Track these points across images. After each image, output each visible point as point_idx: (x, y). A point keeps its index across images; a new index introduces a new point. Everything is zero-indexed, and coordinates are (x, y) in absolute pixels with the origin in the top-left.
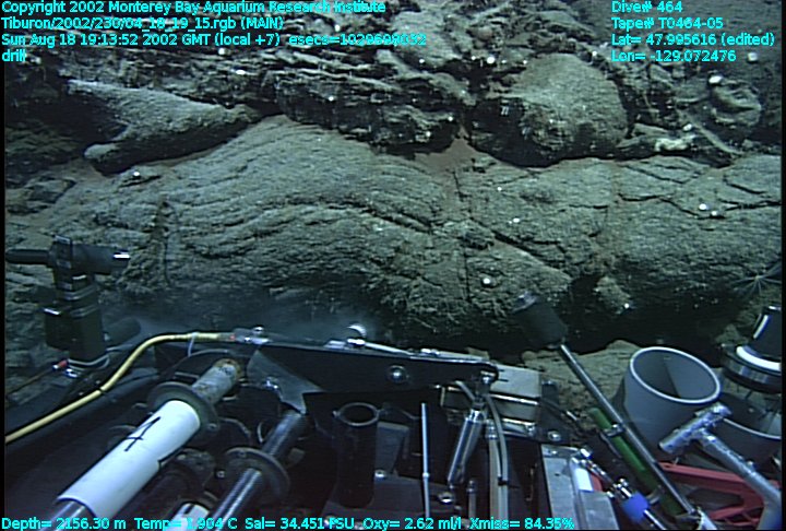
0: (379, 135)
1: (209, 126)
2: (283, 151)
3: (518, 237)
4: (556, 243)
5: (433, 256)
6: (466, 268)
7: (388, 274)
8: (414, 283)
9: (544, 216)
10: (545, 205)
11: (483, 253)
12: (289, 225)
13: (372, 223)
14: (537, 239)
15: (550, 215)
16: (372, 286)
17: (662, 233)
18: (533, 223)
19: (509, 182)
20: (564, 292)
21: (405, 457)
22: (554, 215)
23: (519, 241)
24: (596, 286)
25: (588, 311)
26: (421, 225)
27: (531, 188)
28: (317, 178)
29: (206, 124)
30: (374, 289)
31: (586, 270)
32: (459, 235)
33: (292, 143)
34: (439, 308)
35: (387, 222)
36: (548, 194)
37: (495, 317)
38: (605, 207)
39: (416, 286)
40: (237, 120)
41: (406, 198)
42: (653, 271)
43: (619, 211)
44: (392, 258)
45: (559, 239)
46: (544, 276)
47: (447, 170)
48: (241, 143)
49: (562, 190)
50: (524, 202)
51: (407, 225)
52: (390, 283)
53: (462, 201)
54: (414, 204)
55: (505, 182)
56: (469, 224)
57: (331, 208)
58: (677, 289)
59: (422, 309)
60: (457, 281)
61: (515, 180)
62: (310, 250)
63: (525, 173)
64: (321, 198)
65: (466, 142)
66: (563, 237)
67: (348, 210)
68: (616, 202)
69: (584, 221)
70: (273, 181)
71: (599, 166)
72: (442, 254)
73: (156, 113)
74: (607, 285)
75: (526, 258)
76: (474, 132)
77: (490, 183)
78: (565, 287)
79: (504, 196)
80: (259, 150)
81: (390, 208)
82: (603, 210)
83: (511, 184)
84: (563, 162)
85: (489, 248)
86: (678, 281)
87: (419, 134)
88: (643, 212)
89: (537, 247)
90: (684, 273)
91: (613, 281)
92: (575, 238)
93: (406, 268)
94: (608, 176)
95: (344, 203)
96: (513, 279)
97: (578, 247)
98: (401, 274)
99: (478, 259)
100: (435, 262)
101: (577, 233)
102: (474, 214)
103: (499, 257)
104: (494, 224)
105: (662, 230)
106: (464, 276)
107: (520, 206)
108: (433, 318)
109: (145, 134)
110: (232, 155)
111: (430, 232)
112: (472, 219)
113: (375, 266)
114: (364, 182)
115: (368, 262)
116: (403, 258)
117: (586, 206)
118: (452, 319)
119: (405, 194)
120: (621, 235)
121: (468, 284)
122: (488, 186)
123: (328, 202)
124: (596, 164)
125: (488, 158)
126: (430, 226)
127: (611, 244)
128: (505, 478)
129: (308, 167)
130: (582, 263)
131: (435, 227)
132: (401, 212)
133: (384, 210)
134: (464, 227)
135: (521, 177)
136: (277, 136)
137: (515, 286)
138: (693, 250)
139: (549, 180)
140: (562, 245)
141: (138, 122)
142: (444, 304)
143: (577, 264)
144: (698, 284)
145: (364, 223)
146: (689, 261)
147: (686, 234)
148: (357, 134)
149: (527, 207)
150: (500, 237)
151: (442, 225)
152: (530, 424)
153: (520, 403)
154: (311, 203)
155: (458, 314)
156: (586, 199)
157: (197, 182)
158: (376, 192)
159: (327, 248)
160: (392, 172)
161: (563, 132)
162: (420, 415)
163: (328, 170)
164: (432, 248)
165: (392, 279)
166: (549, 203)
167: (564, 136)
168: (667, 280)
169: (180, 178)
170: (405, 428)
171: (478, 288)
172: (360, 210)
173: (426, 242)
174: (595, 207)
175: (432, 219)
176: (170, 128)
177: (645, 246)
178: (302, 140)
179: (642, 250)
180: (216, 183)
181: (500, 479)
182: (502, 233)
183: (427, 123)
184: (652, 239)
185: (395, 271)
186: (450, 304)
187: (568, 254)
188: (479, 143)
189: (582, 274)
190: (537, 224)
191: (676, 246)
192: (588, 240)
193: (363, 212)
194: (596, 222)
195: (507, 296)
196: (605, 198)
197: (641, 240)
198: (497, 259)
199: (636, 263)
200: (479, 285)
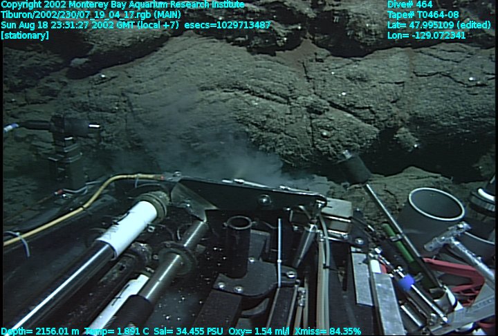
0: (253, 42)
1: (144, 42)
2: (192, 56)
3: (345, 104)
4: (369, 108)
5: (290, 119)
6: (311, 126)
7: (263, 131)
8: (279, 136)
9: (362, 90)
10: (362, 83)
11: (322, 116)
12: (199, 104)
13: (251, 100)
14: (357, 106)
15: (366, 90)
16: (253, 140)
17: (441, 98)
18: (355, 95)
19: (339, 68)
20: (374, 139)
21: (267, 251)
22: (369, 90)
23: (346, 107)
24: (396, 134)
25: (390, 150)
26: (282, 99)
27: (353, 72)
28: (215, 73)
29: (142, 40)
30: (255, 141)
31: (388, 124)
32: (307, 105)
33: (198, 50)
34: (295, 151)
35: (261, 99)
36: (365, 75)
37: (330, 156)
38: (403, 82)
39: (280, 139)
40: (162, 35)
41: (272, 82)
42: (434, 123)
43: (413, 83)
44: (265, 122)
45: (371, 105)
46: (361, 129)
47: (299, 61)
48: (166, 51)
49: (374, 71)
50: (349, 81)
51: (274, 100)
52: (264, 137)
53: (308, 81)
54: (277, 86)
55: (337, 68)
56: (313, 97)
57: (225, 91)
58: (450, 134)
59: (285, 152)
60: (306, 134)
61: (343, 66)
62: (214, 119)
63: (350, 61)
64: (218, 86)
65: (311, 41)
66: (374, 104)
67: (236, 92)
68: (412, 77)
69: (388, 93)
70: (188, 76)
71: (400, 53)
72: (296, 118)
73: (110, 35)
74: (404, 133)
75: (350, 118)
76: (316, 34)
77: (327, 69)
78: (375, 136)
79: (336, 77)
80: (177, 56)
81: (262, 90)
82: (401, 85)
83: (341, 69)
84: (376, 52)
85: (326, 113)
86: (450, 128)
87: (278, 39)
88: (429, 84)
89: (357, 111)
90: (455, 124)
91: (407, 130)
92: (382, 105)
93: (274, 127)
94: (406, 61)
95: (233, 88)
96: (342, 132)
97: (384, 110)
98: (271, 131)
99: (319, 120)
100: (292, 123)
101: (383, 101)
102: (316, 91)
103: (333, 118)
104: (329, 97)
105: (442, 95)
106: (311, 131)
107: (346, 84)
108: (292, 157)
109: (106, 49)
110: (161, 60)
111: (289, 103)
112: (315, 93)
113: (254, 127)
114: (245, 74)
115: (250, 125)
116: (272, 121)
117: (389, 83)
118: (304, 157)
119: (272, 80)
120: (414, 100)
121: (313, 136)
122: (325, 71)
123: (223, 88)
124: (398, 52)
125: (326, 52)
126: (288, 100)
127: (406, 107)
128: (328, 265)
129: (209, 65)
130: (386, 120)
131: (292, 100)
132: (269, 91)
133: (258, 91)
134: (310, 99)
135: (348, 64)
136: (188, 45)
137: (343, 136)
138: (462, 108)
139: (365, 65)
140: (373, 109)
141: (100, 42)
142: (298, 149)
143: (383, 121)
144: (463, 131)
145: (246, 100)
146: (459, 116)
147: (458, 98)
148: (239, 41)
149: (351, 84)
150: (333, 105)
151: (296, 99)
152: (345, 234)
153: (339, 221)
154: (212, 89)
155: (308, 154)
156: (390, 78)
157: (141, 79)
158: (253, 80)
159: (224, 117)
160: (263, 65)
161: (375, 32)
162: (277, 226)
163: (221, 67)
164: (290, 114)
165: (265, 135)
166: (366, 81)
167: (376, 35)
168: (442, 129)
169: (130, 77)
170: (268, 234)
171: (319, 138)
172: (243, 92)
173: (286, 110)
174: (396, 83)
175: (290, 95)
176: (120, 45)
177: (429, 107)
178: (203, 47)
179: (427, 109)
180: (152, 79)
181: (325, 265)
182: (335, 102)
183: (284, 31)
184: (435, 102)
185: (266, 129)
186: (302, 149)
187: (377, 115)
188: (320, 42)
189: (386, 127)
190: (357, 96)
191: (450, 106)
192: (390, 105)
193: (246, 93)
194: (396, 93)
195: (338, 143)
196: (403, 76)
197: (427, 103)
198: (331, 120)
199: (423, 118)
200: (320, 136)
